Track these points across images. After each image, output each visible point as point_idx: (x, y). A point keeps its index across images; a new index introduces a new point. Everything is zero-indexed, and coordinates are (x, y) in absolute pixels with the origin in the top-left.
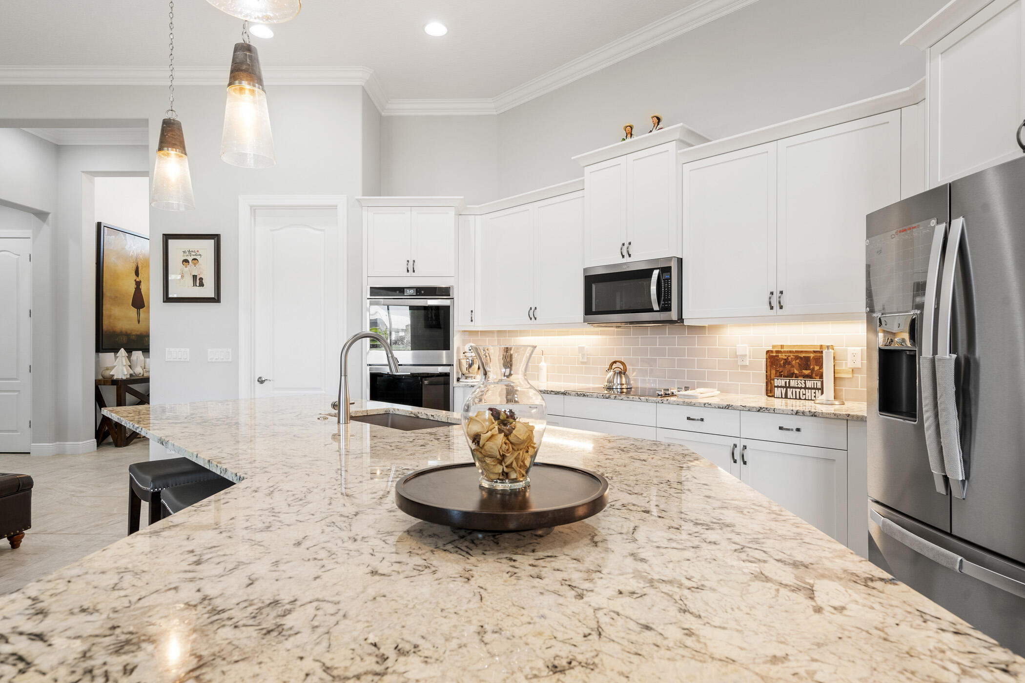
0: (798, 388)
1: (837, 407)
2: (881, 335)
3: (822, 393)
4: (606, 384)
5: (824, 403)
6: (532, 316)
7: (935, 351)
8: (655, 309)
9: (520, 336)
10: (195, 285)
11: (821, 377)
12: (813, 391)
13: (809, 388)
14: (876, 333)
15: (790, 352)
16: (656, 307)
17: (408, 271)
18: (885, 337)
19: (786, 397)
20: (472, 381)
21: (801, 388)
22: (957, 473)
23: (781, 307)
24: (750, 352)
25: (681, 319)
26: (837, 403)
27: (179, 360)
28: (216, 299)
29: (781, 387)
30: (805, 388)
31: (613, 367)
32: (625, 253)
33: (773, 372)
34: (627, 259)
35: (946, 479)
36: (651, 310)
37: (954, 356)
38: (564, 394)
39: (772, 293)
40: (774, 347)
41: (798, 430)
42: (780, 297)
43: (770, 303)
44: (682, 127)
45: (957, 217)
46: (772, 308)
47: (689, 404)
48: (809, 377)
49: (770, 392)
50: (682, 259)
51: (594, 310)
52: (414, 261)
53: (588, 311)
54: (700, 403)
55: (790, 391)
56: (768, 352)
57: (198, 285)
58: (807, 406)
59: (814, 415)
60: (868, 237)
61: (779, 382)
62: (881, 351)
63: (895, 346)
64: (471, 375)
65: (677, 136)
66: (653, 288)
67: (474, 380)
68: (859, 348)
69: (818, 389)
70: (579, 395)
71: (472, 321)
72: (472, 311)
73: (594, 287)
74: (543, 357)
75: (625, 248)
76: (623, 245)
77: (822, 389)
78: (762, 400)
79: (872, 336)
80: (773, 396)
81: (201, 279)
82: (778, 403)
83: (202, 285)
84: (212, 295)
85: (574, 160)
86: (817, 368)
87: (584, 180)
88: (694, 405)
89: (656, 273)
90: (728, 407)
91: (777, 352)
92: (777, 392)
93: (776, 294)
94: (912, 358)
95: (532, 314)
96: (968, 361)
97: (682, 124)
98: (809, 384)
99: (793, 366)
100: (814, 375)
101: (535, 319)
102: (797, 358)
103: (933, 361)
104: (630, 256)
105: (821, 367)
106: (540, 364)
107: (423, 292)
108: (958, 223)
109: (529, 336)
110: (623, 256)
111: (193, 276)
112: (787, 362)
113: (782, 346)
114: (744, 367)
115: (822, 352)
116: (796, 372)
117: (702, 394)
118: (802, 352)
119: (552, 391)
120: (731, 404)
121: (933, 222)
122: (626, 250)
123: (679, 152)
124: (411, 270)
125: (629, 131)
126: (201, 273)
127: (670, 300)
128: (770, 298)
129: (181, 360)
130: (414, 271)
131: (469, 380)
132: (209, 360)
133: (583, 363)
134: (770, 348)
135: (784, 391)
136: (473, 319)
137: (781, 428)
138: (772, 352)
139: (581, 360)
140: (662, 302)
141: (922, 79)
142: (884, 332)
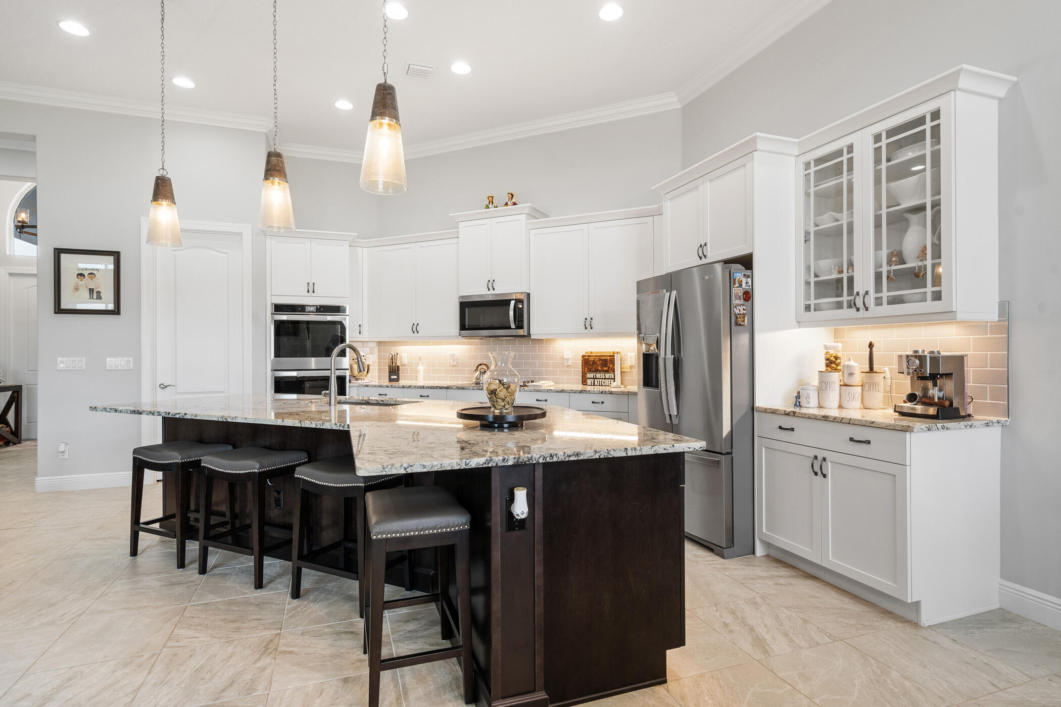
0: (601, 379)
1: (622, 389)
2: (644, 345)
3: (614, 381)
4: (474, 380)
5: (615, 386)
6: (415, 330)
7: (665, 355)
8: (512, 327)
9: (399, 346)
10: (91, 297)
11: (614, 371)
12: (609, 380)
13: (607, 379)
14: (642, 344)
15: (596, 356)
16: (513, 326)
17: (308, 292)
18: (646, 346)
19: (594, 385)
20: (362, 382)
21: (602, 379)
22: (674, 412)
23: (592, 328)
24: (572, 355)
25: (529, 335)
26: (622, 386)
27: (73, 369)
28: (116, 311)
29: (591, 378)
30: (605, 379)
31: (479, 368)
32: (490, 287)
33: (586, 369)
34: (492, 292)
35: (670, 415)
36: (510, 328)
37: (673, 356)
38: (447, 388)
39: (586, 319)
40: (586, 353)
41: (603, 402)
42: (591, 322)
43: (585, 325)
44: (530, 206)
45: (673, 290)
46: (586, 328)
47: (538, 391)
48: (607, 371)
49: (584, 382)
50: (529, 294)
51: (467, 327)
52: (314, 284)
53: (463, 327)
54: (545, 390)
55: (596, 381)
56: (583, 356)
57: (95, 297)
58: (607, 389)
59: (611, 393)
60: (637, 294)
61: (590, 375)
62: (644, 354)
63: (650, 352)
64: (361, 377)
65: (527, 211)
66: (511, 313)
67: (363, 381)
68: (634, 353)
69: (612, 379)
70: (459, 389)
71: (360, 333)
72: (360, 326)
73: (467, 310)
74: (420, 362)
75: (490, 283)
76: (489, 281)
77: (614, 379)
78: (580, 387)
79: (640, 345)
80: (586, 385)
81: (99, 293)
82: (589, 388)
83: (99, 297)
84: (111, 307)
85: (451, 216)
86: (611, 366)
87: (458, 231)
88: (541, 391)
89: (513, 302)
90: (562, 391)
91: (589, 356)
92: (589, 382)
93: (589, 320)
94: (657, 358)
95: (415, 329)
96: (678, 358)
97: (529, 204)
98: (607, 376)
99: (598, 365)
100: (609, 370)
101: (418, 332)
102: (600, 360)
103: (665, 358)
104: (494, 289)
105: (614, 365)
106: (418, 368)
107: (322, 309)
108: (674, 293)
109: (408, 345)
110: (489, 290)
111: (90, 289)
112: (594, 362)
113: (591, 353)
114: (568, 366)
115: (614, 356)
116: (600, 369)
117: (546, 384)
118: (603, 356)
119: (437, 387)
120: (564, 389)
121: (665, 291)
122: (491, 285)
123: (528, 221)
124: (311, 291)
125: (491, 200)
126: (99, 287)
127: (523, 321)
128: (585, 322)
129: (75, 369)
130: (314, 292)
131: (360, 381)
132: (108, 368)
133: (453, 366)
134: (584, 354)
135: (593, 381)
136: (361, 332)
137: (593, 402)
138: (585, 356)
139: (452, 363)
140: (517, 323)
141: (661, 204)
142: (646, 344)
